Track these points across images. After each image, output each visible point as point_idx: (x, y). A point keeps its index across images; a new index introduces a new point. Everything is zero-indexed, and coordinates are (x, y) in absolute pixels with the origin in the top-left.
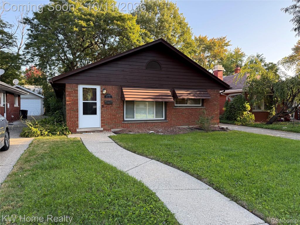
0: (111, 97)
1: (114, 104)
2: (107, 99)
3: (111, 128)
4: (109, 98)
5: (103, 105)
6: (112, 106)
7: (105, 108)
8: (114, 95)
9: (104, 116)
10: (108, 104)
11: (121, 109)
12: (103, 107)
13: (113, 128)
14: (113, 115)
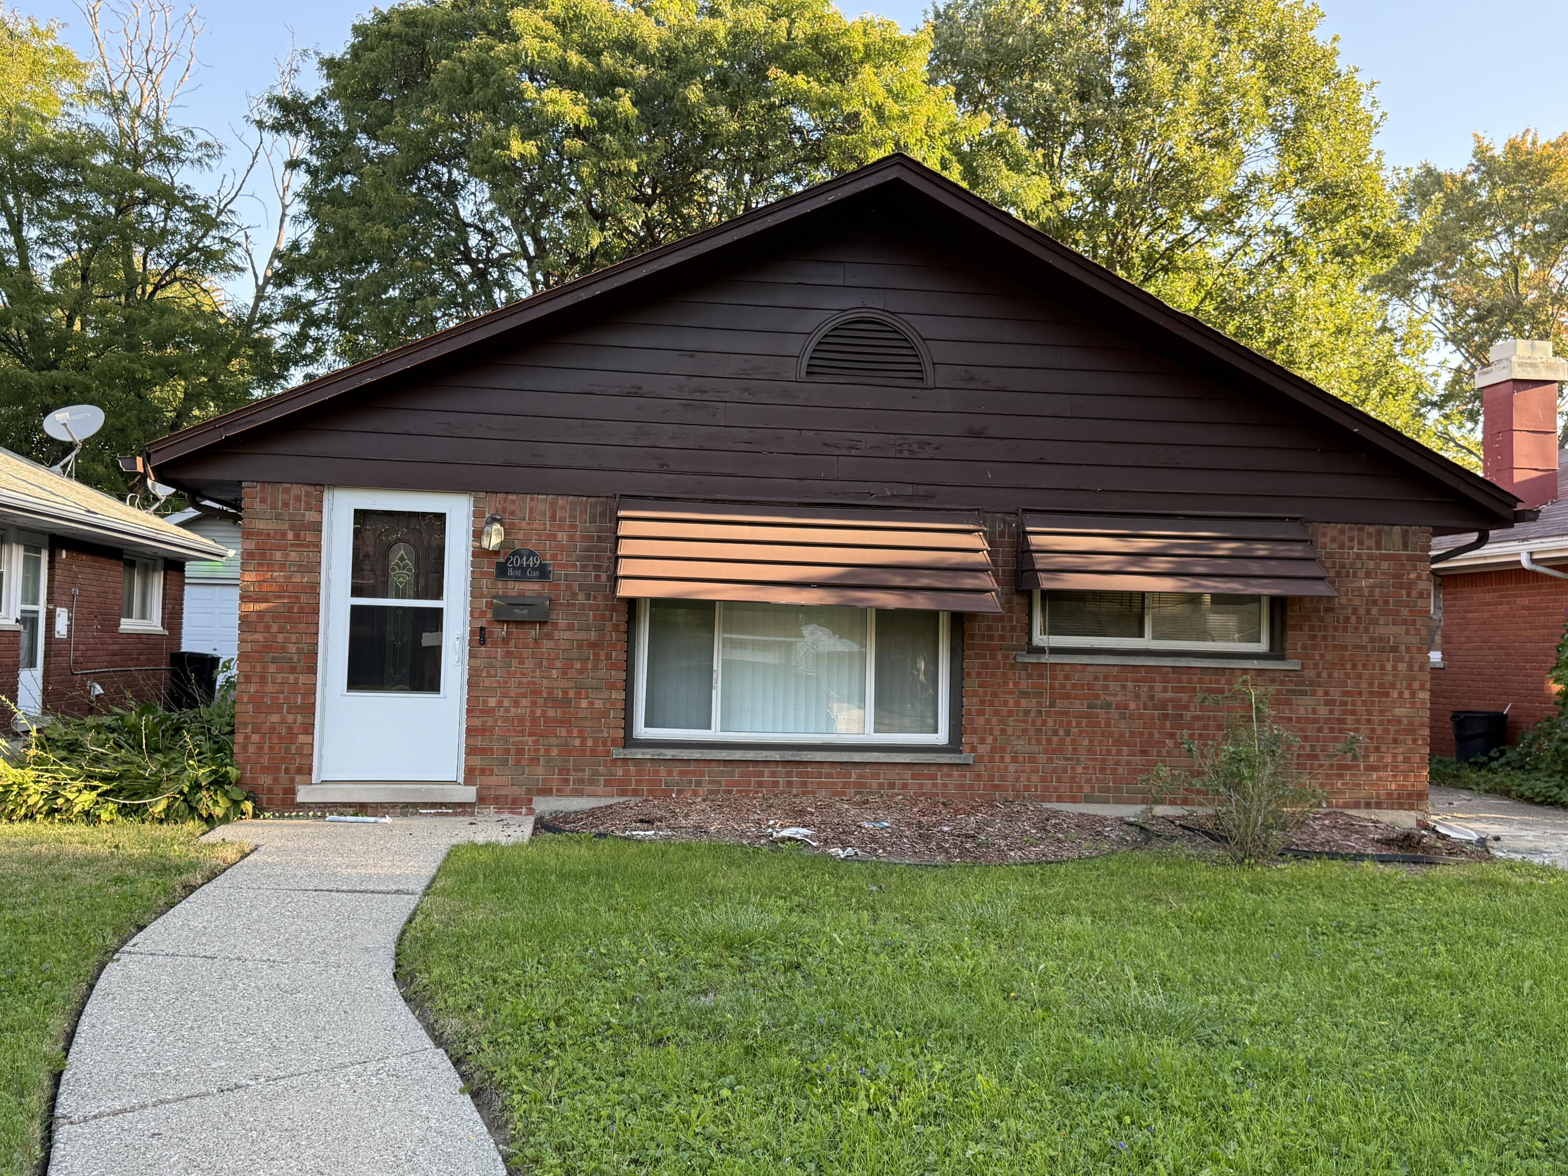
0: (543, 572)
1: (562, 623)
2: (515, 588)
3: (529, 791)
4: (530, 580)
5: (482, 629)
6: (549, 636)
7: (495, 644)
8: (563, 558)
9: (485, 702)
10: (520, 623)
11: (609, 657)
12: (483, 642)
13: (545, 792)
14: (551, 699)
